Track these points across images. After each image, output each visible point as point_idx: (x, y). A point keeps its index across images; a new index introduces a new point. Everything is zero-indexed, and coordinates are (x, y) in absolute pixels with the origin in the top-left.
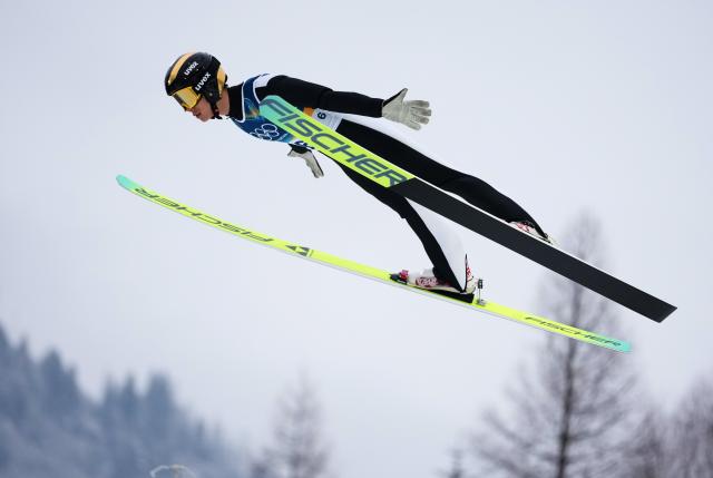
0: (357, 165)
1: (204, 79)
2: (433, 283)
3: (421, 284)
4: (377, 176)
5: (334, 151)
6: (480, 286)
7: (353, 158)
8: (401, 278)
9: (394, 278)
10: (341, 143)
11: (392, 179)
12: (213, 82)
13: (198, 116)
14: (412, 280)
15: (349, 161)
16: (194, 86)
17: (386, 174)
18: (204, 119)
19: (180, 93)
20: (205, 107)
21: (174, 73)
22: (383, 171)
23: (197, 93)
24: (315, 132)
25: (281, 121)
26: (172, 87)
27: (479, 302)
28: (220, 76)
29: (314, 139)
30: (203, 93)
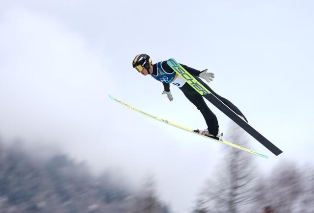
0: (194, 86)
1: (145, 62)
2: (207, 134)
3: (204, 134)
4: (200, 91)
5: (188, 80)
6: (222, 135)
7: (193, 83)
8: (197, 131)
9: (195, 131)
10: (190, 77)
11: (204, 92)
12: (148, 63)
13: (143, 74)
14: (201, 132)
15: (192, 84)
16: (142, 64)
17: (202, 90)
18: (145, 75)
19: (137, 67)
20: (146, 71)
21: (136, 61)
22: (202, 89)
23: (143, 67)
24: (183, 73)
25: (173, 67)
26: (135, 65)
27: (221, 140)
28: (150, 61)
29: (182, 75)
30: (144, 67)
